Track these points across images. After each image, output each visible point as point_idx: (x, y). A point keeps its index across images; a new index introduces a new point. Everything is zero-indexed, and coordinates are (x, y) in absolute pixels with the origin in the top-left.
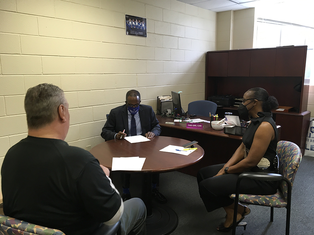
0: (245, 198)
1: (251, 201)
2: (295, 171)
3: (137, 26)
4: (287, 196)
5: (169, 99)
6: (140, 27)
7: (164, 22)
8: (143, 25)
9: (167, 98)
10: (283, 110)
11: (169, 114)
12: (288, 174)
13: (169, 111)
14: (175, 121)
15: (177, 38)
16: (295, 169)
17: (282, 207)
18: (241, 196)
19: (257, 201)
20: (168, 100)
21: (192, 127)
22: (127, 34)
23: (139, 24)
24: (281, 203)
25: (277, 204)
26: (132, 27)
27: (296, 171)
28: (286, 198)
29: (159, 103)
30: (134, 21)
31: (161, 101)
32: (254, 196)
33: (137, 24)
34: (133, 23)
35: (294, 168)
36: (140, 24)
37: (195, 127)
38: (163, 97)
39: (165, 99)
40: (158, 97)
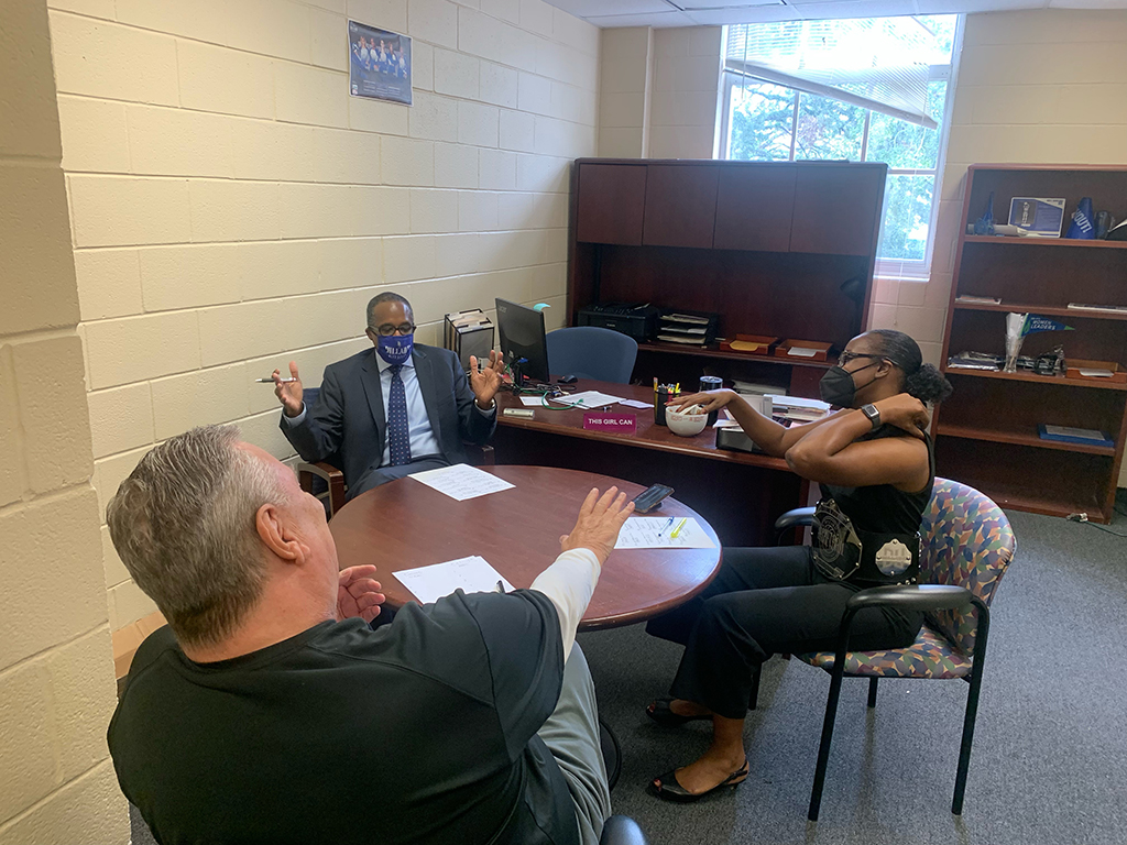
0: (860, 664)
1: (875, 669)
2: (1000, 574)
3: (383, 66)
4: (973, 646)
5: (481, 323)
6: (392, 70)
7: (462, 52)
8: (402, 61)
9: (473, 319)
10: (810, 353)
12: (982, 584)
14: (527, 400)
15: (497, 109)
16: (1002, 570)
17: (956, 676)
18: (849, 657)
19: (894, 667)
20: (478, 326)
22: (354, 91)
23: (389, 56)
24: (955, 667)
25: (946, 670)
26: (368, 68)
27: (1004, 575)
28: (970, 650)
29: (451, 334)
30: (374, 48)
31: (460, 330)
32: (882, 654)
33: (383, 56)
34: (373, 52)
35: (1001, 567)
36: (394, 58)
38: (463, 317)
39: (468, 321)
40: (446, 317)
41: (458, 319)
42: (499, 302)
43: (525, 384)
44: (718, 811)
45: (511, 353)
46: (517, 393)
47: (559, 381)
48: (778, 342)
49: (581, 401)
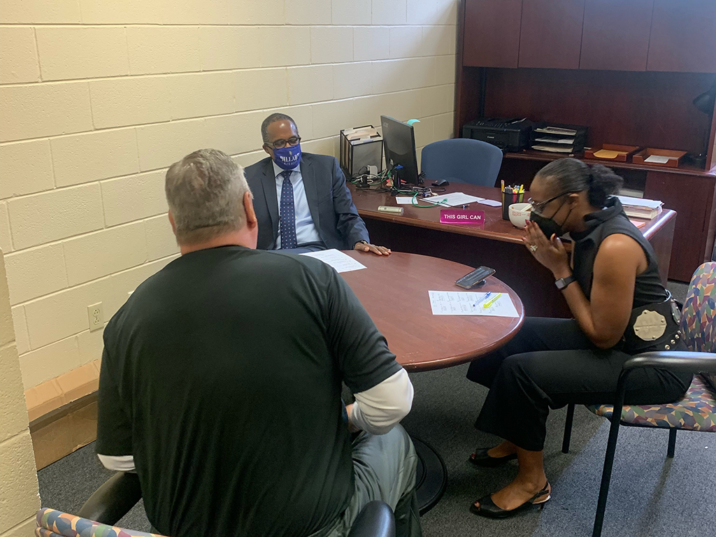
5: (371, 137)
9: (367, 133)
10: (664, 160)
11: (375, 180)
13: (373, 170)
14: (401, 200)
20: (369, 139)
21: (456, 220)
29: (346, 146)
31: (352, 143)
37: (464, 220)
38: (356, 132)
39: (361, 135)
40: (342, 132)
41: (351, 134)
42: (383, 119)
43: (401, 187)
44: (518, 527)
45: (392, 161)
46: (396, 194)
47: (433, 185)
49: (445, 200)
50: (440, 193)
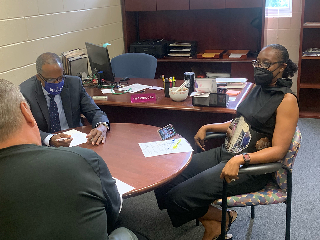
0: (235, 201)
1: (242, 203)
2: (295, 154)
4: (286, 187)
5: (80, 55)
9: (76, 54)
10: (238, 56)
11: (86, 80)
12: (287, 159)
13: (84, 75)
16: (296, 152)
17: (280, 202)
18: (230, 199)
19: (251, 201)
20: (79, 57)
21: (140, 100)
24: (280, 198)
25: (275, 200)
27: (297, 153)
28: (285, 190)
29: (66, 62)
31: (70, 60)
32: (245, 196)
35: (295, 150)
38: (71, 53)
39: (73, 55)
40: (62, 54)
41: (68, 54)
42: (87, 45)
43: (103, 83)
45: (95, 69)
46: (100, 88)
47: (121, 80)
48: (224, 52)
49: (130, 89)
50: (126, 85)
